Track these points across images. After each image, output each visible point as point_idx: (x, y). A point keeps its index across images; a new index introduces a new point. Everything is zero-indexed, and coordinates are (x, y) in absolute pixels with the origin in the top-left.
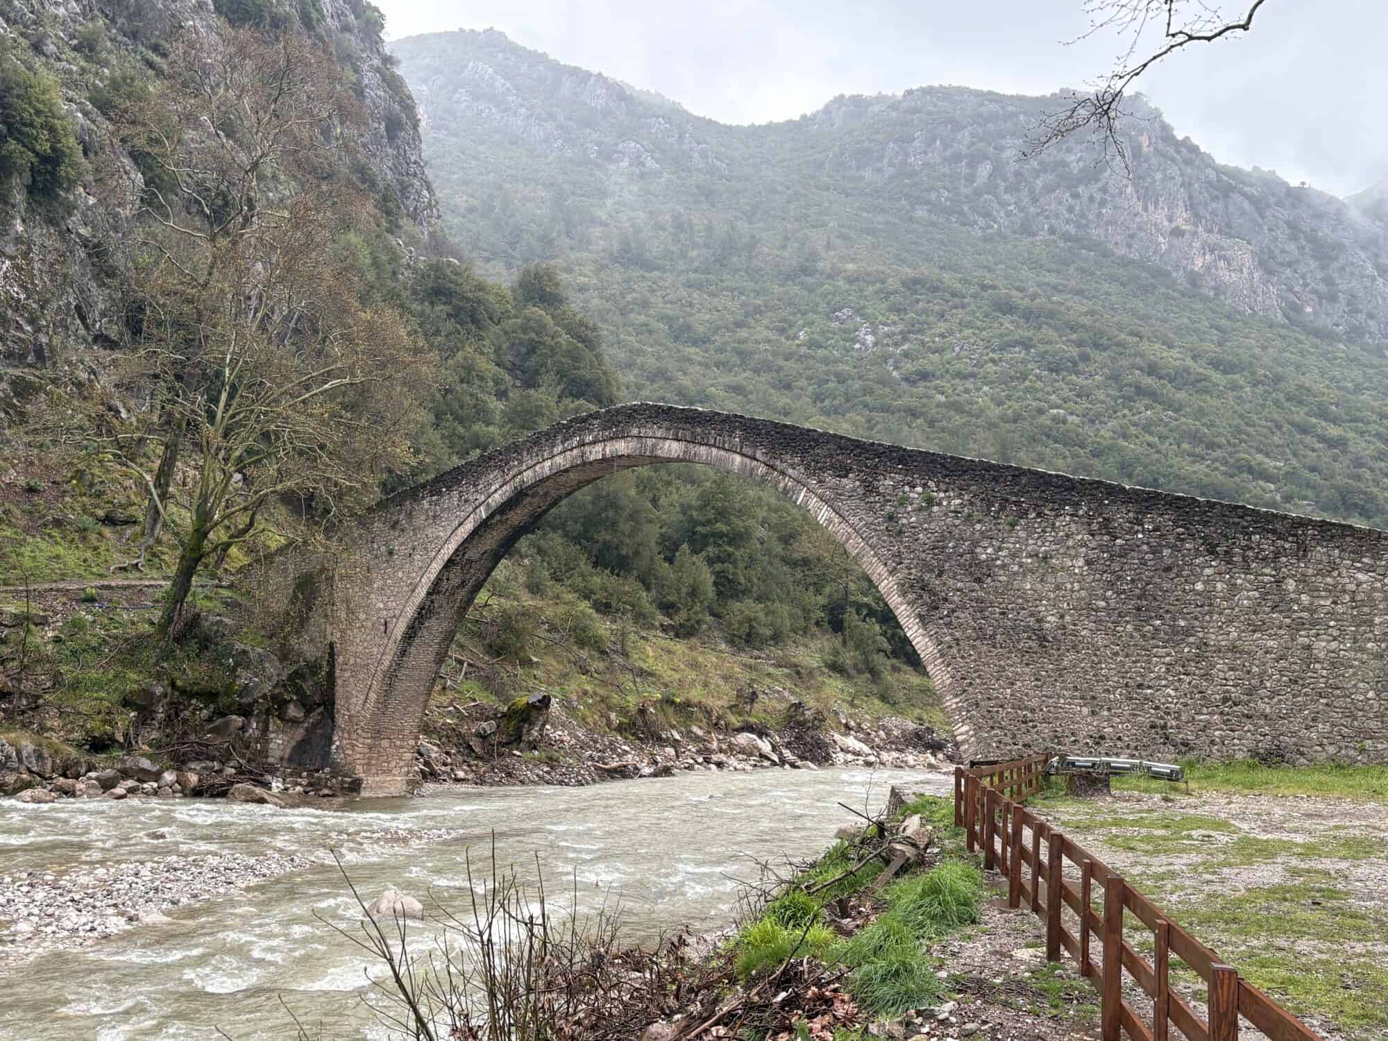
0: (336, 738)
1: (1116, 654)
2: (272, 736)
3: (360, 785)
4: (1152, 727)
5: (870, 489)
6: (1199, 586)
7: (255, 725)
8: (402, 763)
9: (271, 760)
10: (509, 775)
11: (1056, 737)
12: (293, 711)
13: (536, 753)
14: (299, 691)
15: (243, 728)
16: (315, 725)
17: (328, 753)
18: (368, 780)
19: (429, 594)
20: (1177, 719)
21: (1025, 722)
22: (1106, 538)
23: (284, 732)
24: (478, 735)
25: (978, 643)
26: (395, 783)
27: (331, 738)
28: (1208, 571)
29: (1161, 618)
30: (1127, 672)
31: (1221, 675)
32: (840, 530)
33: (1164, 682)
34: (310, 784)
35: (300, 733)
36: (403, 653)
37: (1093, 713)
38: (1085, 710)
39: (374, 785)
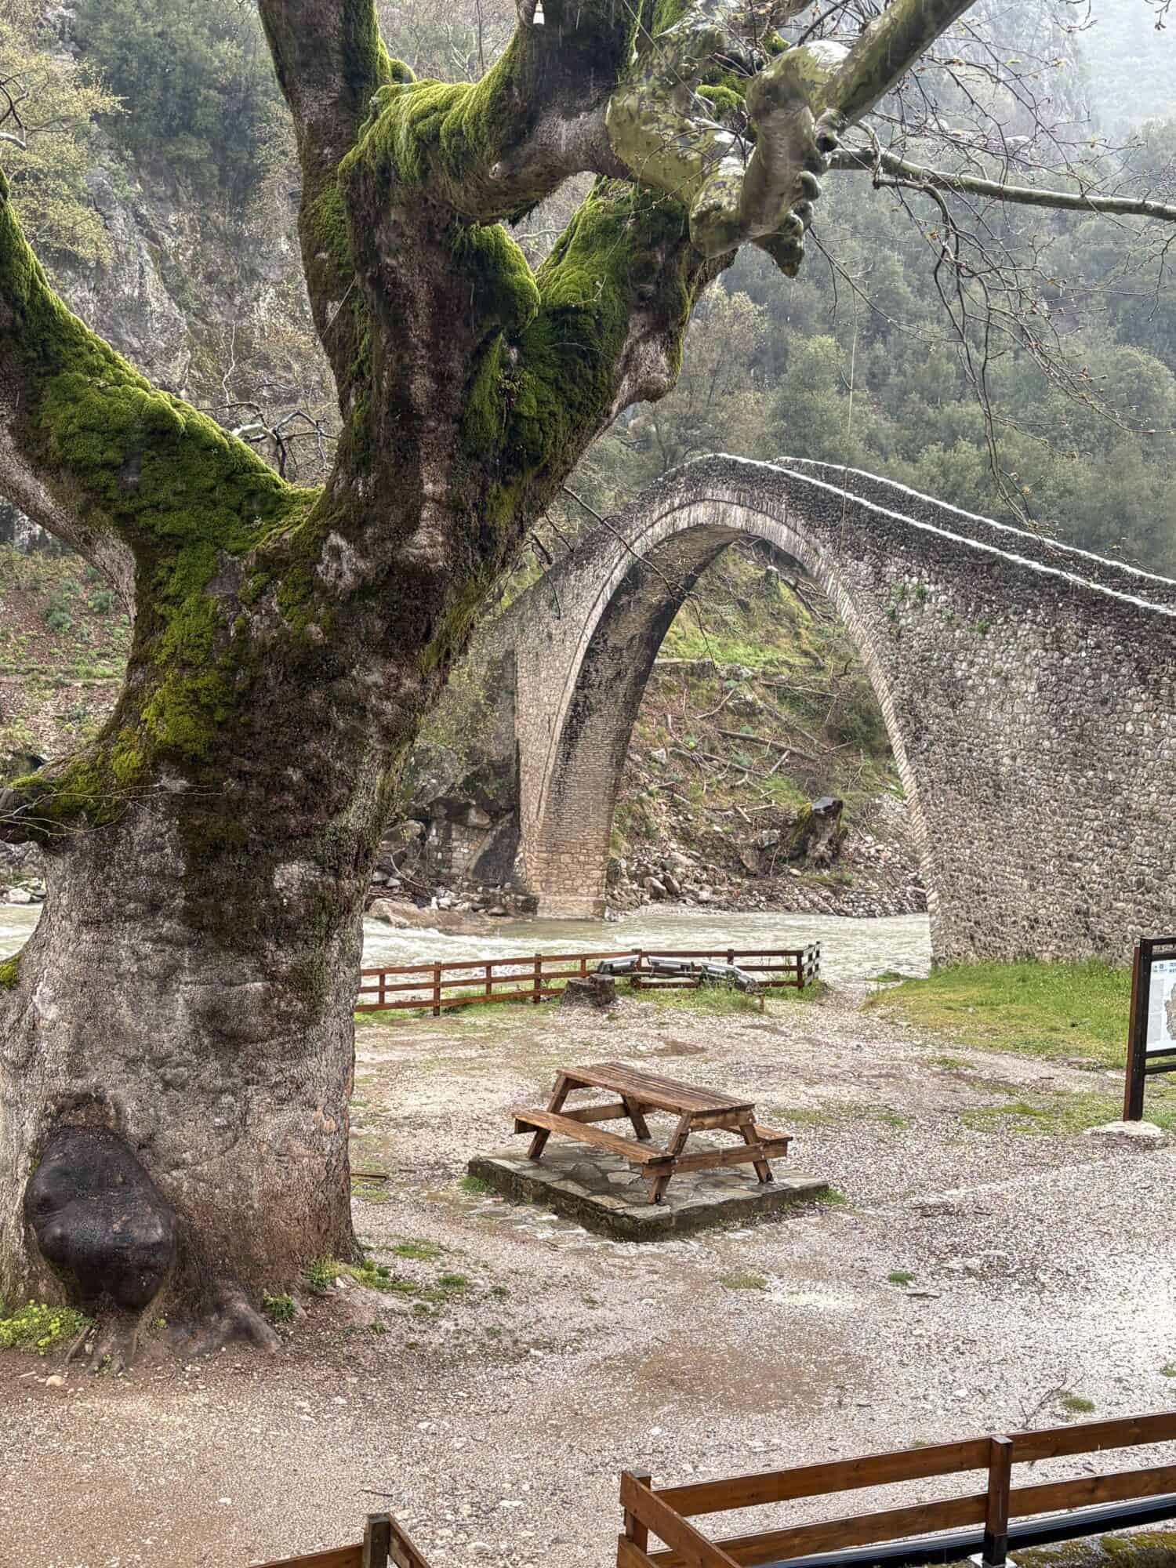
0: (520, 850)
1: (1054, 813)
2: (456, 844)
3: (535, 904)
4: (1078, 913)
5: (879, 577)
6: (1129, 728)
7: (434, 832)
8: (589, 882)
9: (454, 871)
10: (771, 899)
11: (1001, 916)
12: (474, 817)
13: (826, 873)
14: (479, 795)
15: (423, 836)
16: (503, 833)
17: (511, 865)
18: (546, 899)
19: (577, 688)
20: (1098, 903)
21: (978, 893)
22: (1057, 654)
23: (470, 840)
24: (755, 847)
25: (947, 787)
26: (581, 904)
27: (515, 849)
28: (1138, 707)
29: (1093, 767)
30: (1061, 838)
31: (1139, 848)
32: (858, 630)
33: (1091, 854)
34: (482, 901)
35: (488, 842)
36: (568, 756)
37: (1032, 888)
38: (1026, 883)
39: (550, 905)
